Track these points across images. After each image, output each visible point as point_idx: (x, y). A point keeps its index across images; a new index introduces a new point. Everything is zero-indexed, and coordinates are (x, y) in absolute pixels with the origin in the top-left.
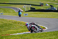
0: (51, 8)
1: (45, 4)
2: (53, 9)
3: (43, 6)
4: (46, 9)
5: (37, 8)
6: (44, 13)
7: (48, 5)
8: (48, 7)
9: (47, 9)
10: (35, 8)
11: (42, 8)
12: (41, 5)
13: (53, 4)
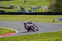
0: (22, 11)
1: (16, 7)
2: (23, 12)
3: (13, 8)
4: (16, 12)
5: (7, 11)
6: (14, 16)
7: (18, 7)
8: (18, 9)
9: (18, 11)
10: (4, 11)
11: (12, 11)
12: (11, 7)
13: (24, 6)
